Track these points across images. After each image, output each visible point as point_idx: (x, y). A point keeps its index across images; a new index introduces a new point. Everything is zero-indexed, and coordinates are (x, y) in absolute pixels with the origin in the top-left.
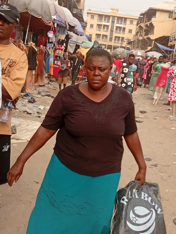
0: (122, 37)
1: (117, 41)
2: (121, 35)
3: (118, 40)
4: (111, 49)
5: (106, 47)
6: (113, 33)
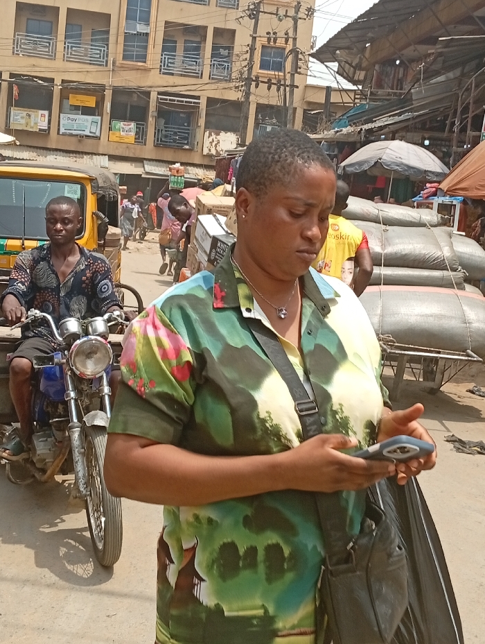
0: (221, 25)
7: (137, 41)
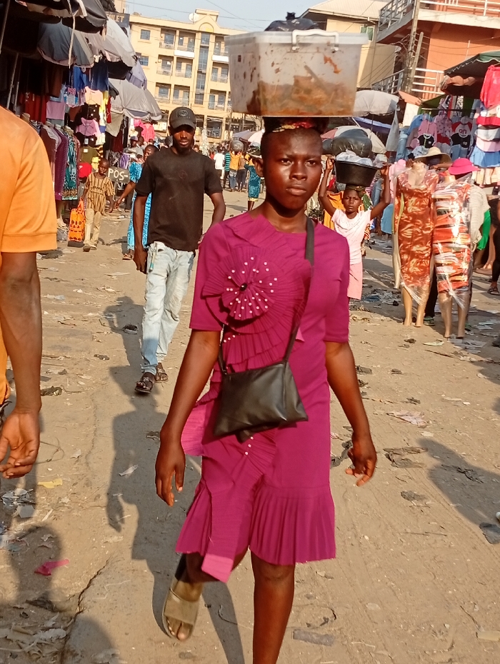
2: (227, 87)
3: (221, 101)
4: (200, 125)
6: (204, 81)
7: (200, 97)
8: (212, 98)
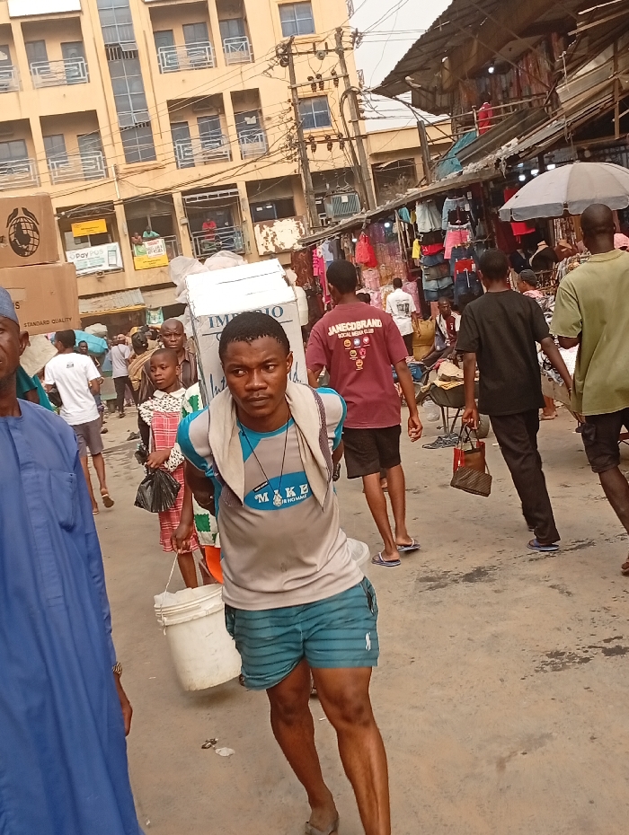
0: (239, 87)
1: (196, 145)
2: (220, 79)
3: (212, 131)
4: (165, 228)
5: (112, 222)
6: (140, 78)
7: (137, 135)
8: (179, 131)
